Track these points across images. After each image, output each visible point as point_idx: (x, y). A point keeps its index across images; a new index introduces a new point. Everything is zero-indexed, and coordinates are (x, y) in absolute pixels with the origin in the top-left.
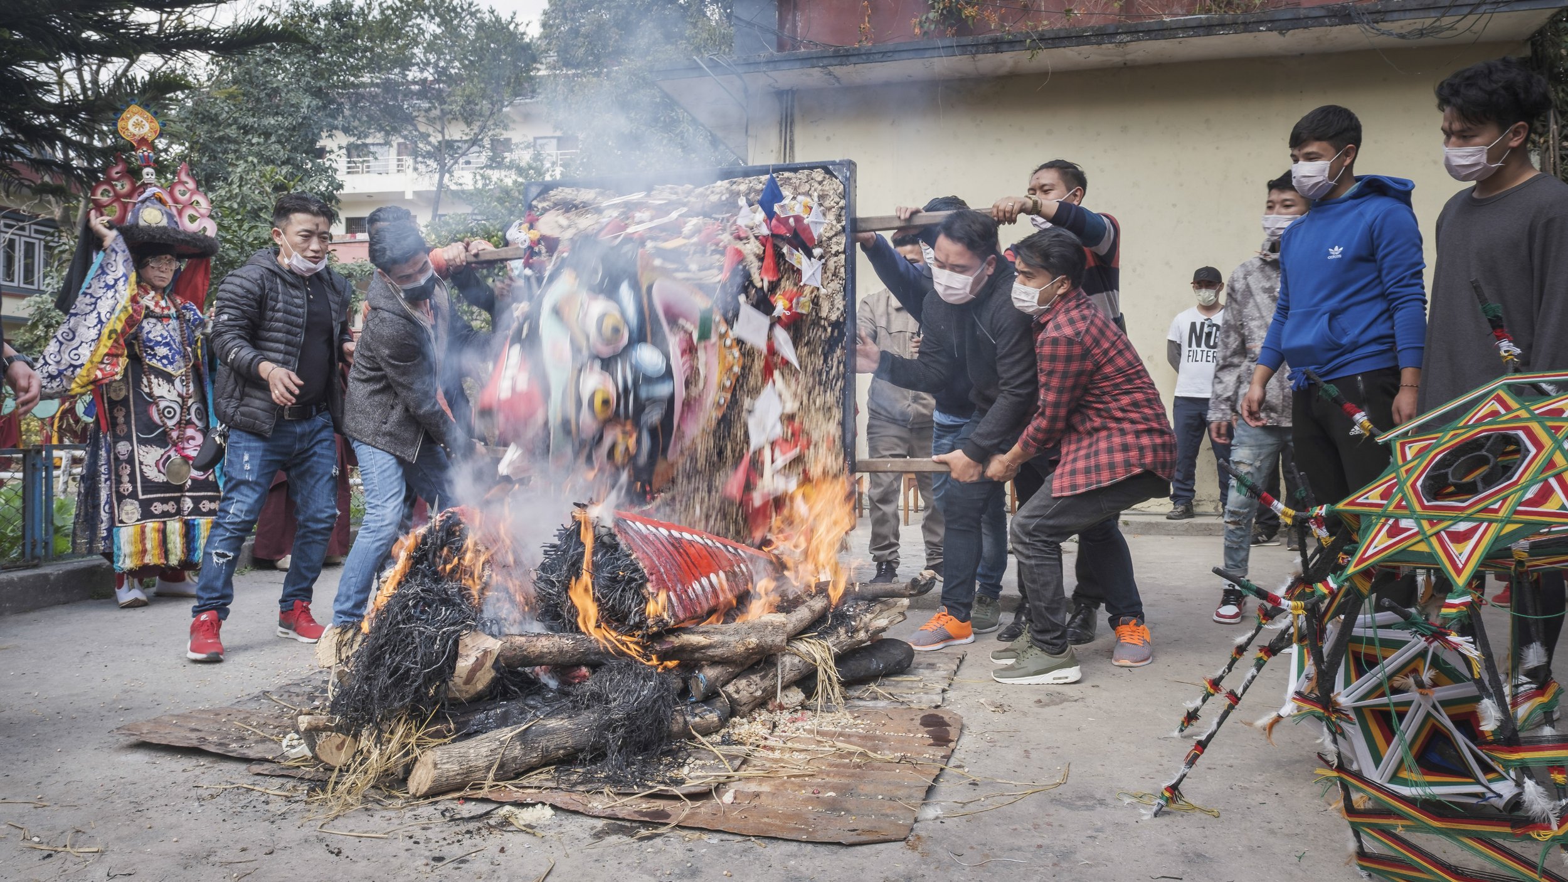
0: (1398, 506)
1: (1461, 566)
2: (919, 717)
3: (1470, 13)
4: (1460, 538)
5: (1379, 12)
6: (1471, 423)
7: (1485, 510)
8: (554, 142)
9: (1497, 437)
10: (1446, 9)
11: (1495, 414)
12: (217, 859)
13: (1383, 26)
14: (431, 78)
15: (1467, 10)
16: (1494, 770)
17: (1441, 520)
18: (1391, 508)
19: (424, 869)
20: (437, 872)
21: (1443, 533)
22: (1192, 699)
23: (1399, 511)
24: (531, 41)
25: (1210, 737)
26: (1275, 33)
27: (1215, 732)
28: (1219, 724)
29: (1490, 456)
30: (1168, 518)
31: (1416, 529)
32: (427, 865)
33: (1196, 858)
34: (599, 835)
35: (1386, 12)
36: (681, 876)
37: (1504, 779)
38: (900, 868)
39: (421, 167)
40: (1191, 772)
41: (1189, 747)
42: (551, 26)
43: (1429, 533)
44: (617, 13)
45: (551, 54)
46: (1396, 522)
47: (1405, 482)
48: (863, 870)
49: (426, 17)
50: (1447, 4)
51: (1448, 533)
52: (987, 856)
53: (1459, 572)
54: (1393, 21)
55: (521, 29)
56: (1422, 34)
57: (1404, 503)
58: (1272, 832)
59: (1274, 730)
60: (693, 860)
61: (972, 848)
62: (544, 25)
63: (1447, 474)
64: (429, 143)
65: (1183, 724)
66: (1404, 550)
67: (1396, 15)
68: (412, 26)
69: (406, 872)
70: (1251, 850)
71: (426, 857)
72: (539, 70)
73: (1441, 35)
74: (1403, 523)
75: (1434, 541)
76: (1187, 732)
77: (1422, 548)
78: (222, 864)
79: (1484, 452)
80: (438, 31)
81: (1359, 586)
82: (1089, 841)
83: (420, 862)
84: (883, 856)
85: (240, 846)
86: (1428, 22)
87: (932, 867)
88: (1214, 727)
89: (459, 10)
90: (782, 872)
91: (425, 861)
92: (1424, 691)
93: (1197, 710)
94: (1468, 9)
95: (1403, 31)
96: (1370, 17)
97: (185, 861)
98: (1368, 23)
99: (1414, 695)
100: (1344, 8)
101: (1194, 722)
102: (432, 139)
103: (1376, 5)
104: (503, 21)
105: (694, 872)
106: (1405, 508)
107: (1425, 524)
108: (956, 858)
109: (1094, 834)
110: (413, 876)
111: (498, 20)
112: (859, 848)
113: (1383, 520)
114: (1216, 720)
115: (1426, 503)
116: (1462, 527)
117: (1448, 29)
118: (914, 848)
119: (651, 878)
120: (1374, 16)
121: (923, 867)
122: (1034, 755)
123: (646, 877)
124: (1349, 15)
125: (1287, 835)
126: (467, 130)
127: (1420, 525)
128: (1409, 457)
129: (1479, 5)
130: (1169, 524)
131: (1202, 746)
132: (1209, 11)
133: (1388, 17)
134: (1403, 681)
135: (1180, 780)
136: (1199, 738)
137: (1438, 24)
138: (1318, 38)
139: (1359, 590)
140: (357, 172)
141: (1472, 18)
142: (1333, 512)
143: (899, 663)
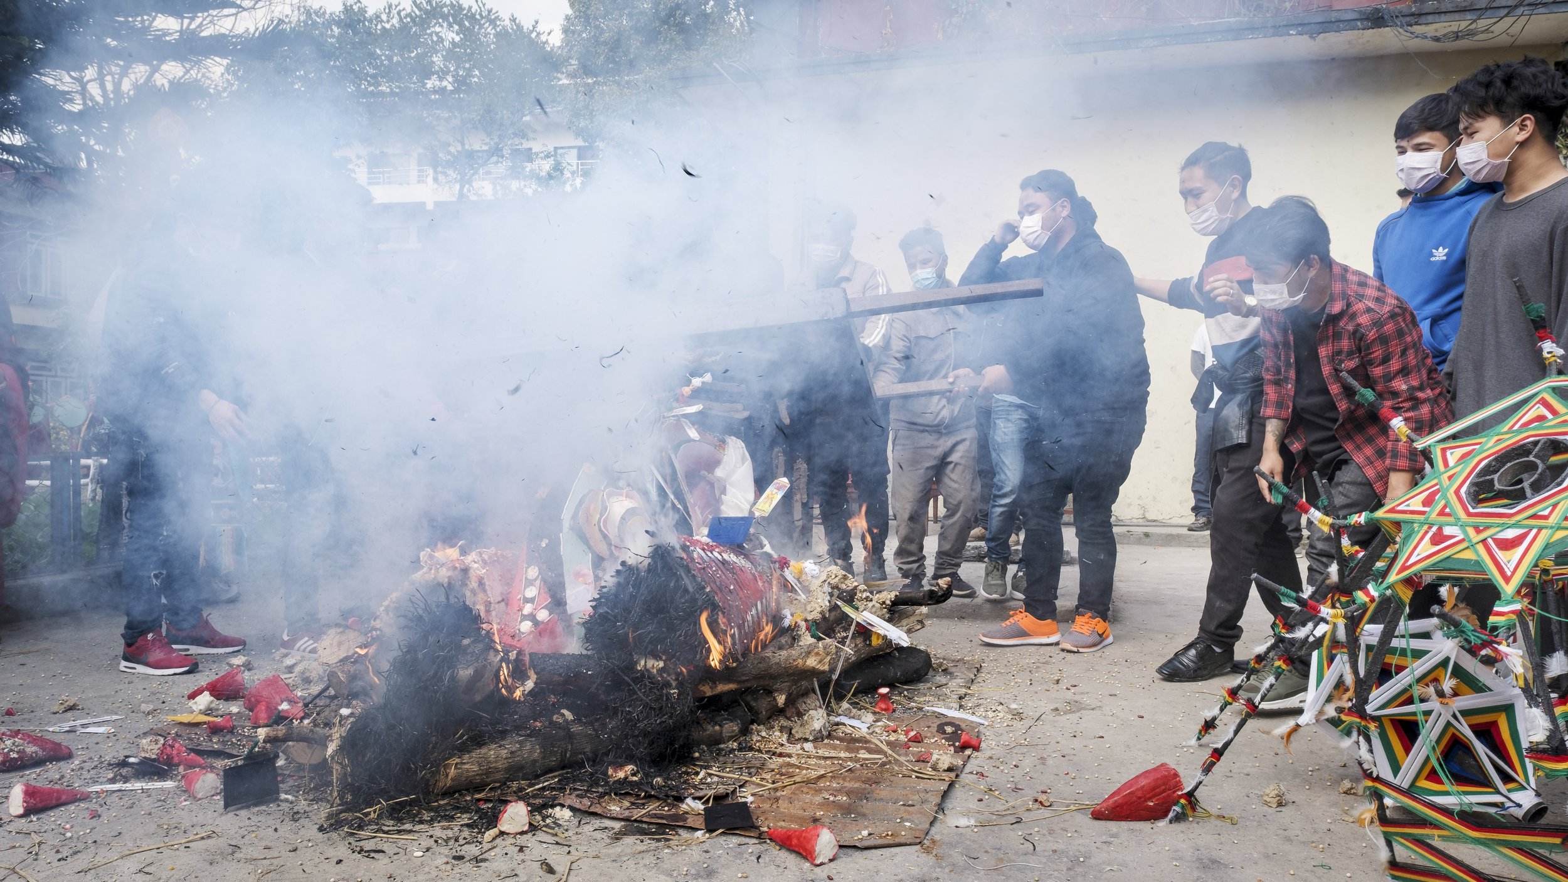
0: (1442, 513)
1: (1509, 574)
2: (935, 725)
3: (1506, 16)
4: (1508, 545)
5: (1413, 15)
6: (1516, 428)
7: (1534, 517)
8: (574, 152)
9: (1545, 443)
10: (1482, 11)
11: (1541, 418)
12: (242, 855)
13: (1417, 29)
14: (450, 87)
15: (1503, 12)
16: (1513, 780)
17: (1487, 528)
18: (1434, 515)
19: (443, 867)
20: (457, 870)
21: (1490, 541)
22: (1210, 709)
23: (1443, 519)
24: (552, 49)
25: (1227, 745)
26: (1306, 37)
27: (1232, 740)
28: (1236, 732)
29: (1538, 461)
30: (1189, 530)
31: (1461, 537)
32: (447, 863)
33: (1211, 864)
34: (617, 837)
35: (1420, 15)
36: (698, 876)
37: (1524, 788)
38: (915, 871)
39: (441, 178)
40: (1207, 780)
41: (1206, 754)
42: (573, 32)
43: (1475, 540)
44: (638, 21)
45: (573, 62)
46: (1440, 529)
47: (1448, 489)
48: (877, 872)
49: (445, 25)
50: (1484, 6)
51: (1495, 540)
52: (1001, 860)
53: (1507, 580)
54: (1427, 24)
55: (543, 38)
56: (1457, 37)
57: (1447, 510)
58: (1288, 839)
59: (1292, 739)
60: (709, 861)
61: (986, 852)
62: (565, 31)
63: (1492, 480)
64: (449, 153)
65: (1200, 732)
66: (1449, 557)
67: (1430, 18)
68: (431, 35)
69: (426, 869)
70: (1267, 856)
71: (446, 856)
72: (560, 79)
73: (1476, 38)
74: (1447, 531)
75: (1481, 548)
76: (1204, 740)
77: (1468, 555)
78: (247, 861)
79: (1531, 458)
80: (457, 39)
81: (1401, 594)
82: (1104, 846)
83: (440, 861)
84: (898, 859)
85: (264, 844)
86: (1464, 24)
87: (947, 870)
88: (1231, 735)
89: (478, 17)
90: (797, 873)
91: (445, 860)
92: (1445, 701)
93: (1214, 719)
94: (1506, 11)
95: (1438, 34)
96: (1404, 20)
97: (211, 857)
98: (1402, 26)
99: (1434, 704)
100: (1377, 10)
101: (1211, 731)
102: (452, 149)
103: (1410, 7)
104: (525, 30)
105: (710, 873)
106: (1449, 515)
107: (1471, 531)
108: (970, 861)
109: (1109, 840)
110: (434, 873)
111: (519, 27)
112: (873, 851)
113: (1425, 527)
114: (1233, 728)
115: (1471, 510)
116: (1510, 534)
117: (1482, 32)
118: (928, 851)
119: (668, 879)
120: (1408, 19)
121: (938, 870)
122: (1050, 762)
123: (662, 877)
124: (1382, 18)
125: (1304, 843)
126: (487, 140)
127: (1465, 533)
128: (1451, 463)
129: (1516, 7)
130: (1190, 536)
131: (1218, 754)
132: (1238, 14)
133: (1423, 19)
134: (1423, 690)
135: (1196, 787)
136: (1215, 746)
137: (1473, 26)
138: (1350, 42)
139: (1400, 598)
140: (378, 184)
141: (1509, 21)
142: (1372, 519)
143: (917, 671)
